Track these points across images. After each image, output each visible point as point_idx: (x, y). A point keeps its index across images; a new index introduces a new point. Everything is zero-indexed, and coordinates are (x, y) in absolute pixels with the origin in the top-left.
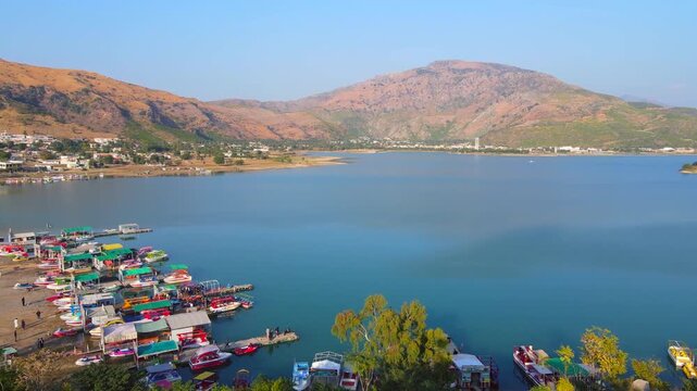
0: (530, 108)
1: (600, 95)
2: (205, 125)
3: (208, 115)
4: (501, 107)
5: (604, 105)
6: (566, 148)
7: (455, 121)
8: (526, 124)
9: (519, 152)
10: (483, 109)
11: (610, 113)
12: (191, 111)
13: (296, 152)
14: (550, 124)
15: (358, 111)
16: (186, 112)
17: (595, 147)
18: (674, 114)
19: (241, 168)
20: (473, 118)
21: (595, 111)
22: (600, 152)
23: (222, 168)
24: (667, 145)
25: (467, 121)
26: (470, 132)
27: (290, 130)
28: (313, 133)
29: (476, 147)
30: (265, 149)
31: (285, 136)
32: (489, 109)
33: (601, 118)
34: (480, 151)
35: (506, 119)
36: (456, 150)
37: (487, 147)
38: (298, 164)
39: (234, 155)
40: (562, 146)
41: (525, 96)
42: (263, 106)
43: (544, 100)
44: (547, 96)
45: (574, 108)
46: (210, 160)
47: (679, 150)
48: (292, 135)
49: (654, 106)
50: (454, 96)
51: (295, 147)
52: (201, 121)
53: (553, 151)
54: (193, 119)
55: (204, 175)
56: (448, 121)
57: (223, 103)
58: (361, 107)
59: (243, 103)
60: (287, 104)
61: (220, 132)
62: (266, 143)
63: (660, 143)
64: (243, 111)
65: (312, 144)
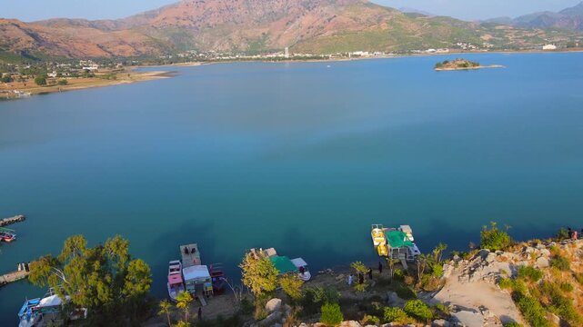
0: (329, 20)
1: (382, 7)
2: (31, 45)
3: (32, 36)
4: (307, 20)
5: (386, 16)
6: (358, 53)
7: (269, 33)
8: (326, 34)
9: (321, 58)
10: (292, 22)
11: (391, 23)
12: (15, 32)
13: (125, 68)
14: (345, 33)
15: (184, 27)
16: (8, 33)
17: (380, 51)
18: (435, 21)
19: (64, 87)
20: (285, 29)
21: (379, 21)
22: (383, 55)
23: (44, 89)
24: (430, 47)
25: (280, 32)
26: (282, 42)
27: (121, 47)
28: (143, 49)
29: (287, 56)
30: (93, 67)
31: (116, 54)
32: (297, 22)
33: (384, 27)
34: (290, 59)
35: (311, 30)
36: (270, 59)
37: (296, 55)
38: (124, 80)
39: (59, 75)
40: (355, 51)
41: (326, 9)
42: (92, 25)
43: (341, 13)
44: (342, 9)
45: (363, 19)
46: (31, 82)
47: (438, 51)
48: (123, 51)
49: (421, 15)
50: (268, 11)
51: (125, 64)
52: (25, 42)
53: (347, 55)
54: (17, 41)
55: (22, 98)
56: (264, 34)
57: (50, 23)
58: (186, 23)
59: (71, 23)
60: (115, 22)
61: (47, 53)
62: (96, 60)
63: (426, 45)
64: (71, 30)
65: (142, 60)
